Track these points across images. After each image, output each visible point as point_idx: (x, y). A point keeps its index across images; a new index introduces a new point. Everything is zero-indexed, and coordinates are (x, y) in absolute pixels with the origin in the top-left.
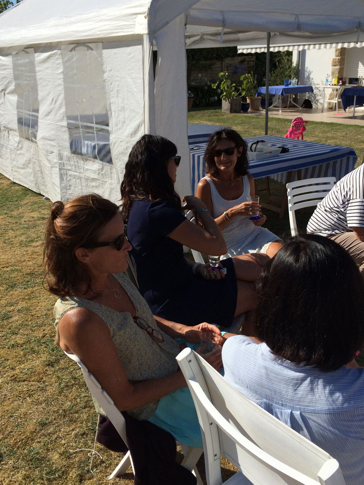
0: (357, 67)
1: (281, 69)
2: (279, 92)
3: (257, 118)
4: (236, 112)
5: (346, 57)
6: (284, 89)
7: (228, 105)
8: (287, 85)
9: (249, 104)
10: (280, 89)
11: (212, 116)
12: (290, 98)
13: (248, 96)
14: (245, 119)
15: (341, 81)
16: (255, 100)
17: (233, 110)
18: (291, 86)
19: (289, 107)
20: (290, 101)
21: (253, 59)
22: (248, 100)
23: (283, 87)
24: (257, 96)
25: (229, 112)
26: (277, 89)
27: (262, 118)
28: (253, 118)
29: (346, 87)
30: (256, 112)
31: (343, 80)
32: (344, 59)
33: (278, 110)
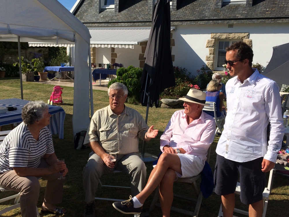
0: (103, 58)
1: (60, 57)
2: (57, 70)
3: (43, 85)
4: (30, 81)
5: (96, 52)
6: (60, 68)
7: (25, 77)
8: (63, 66)
9: (39, 76)
10: (58, 68)
11: (14, 83)
12: (66, 74)
13: (39, 71)
14: (35, 86)
15: (93, 65)
16: (44, 74)
17: (28, 80)
18: (66, 67)
19: (66, 79)
20: (66, 75)
21: (47, 50)
22: (39, 74)
23: (61, 67)
24: (45, 72)
25: (26, 81)
26: (57, 68)
27: (46, 85)
28: (40, 85)
29: (96, 69)
30: (44, 81)
31: (94, 65)
32: (95, 53)
33: (58, 81)
